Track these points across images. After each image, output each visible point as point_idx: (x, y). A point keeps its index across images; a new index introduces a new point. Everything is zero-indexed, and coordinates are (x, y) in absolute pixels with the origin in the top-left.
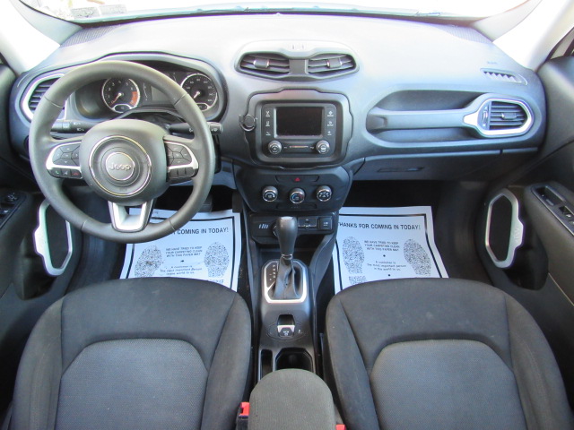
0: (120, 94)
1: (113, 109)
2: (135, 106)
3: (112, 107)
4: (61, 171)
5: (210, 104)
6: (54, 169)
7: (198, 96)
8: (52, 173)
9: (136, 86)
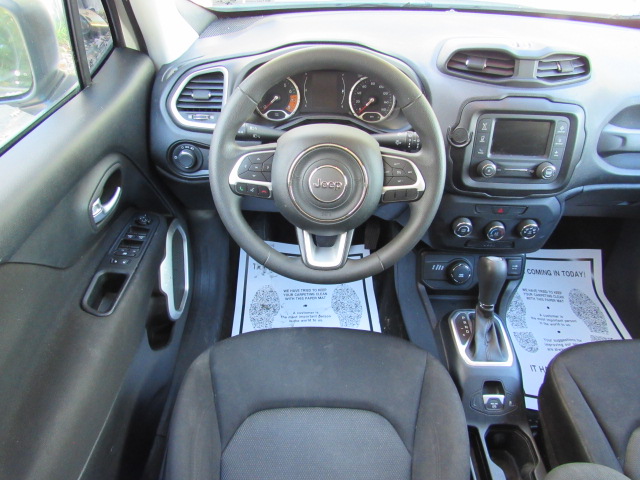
0: (276, 98)
1: (265, 115)
2: (293, 113)
3: (264, 112)
4: (247, 186)
5: (384, 114)
6: (239, 184)
7: (371, 104)
8: (235, 189)
9: (296, 87)
